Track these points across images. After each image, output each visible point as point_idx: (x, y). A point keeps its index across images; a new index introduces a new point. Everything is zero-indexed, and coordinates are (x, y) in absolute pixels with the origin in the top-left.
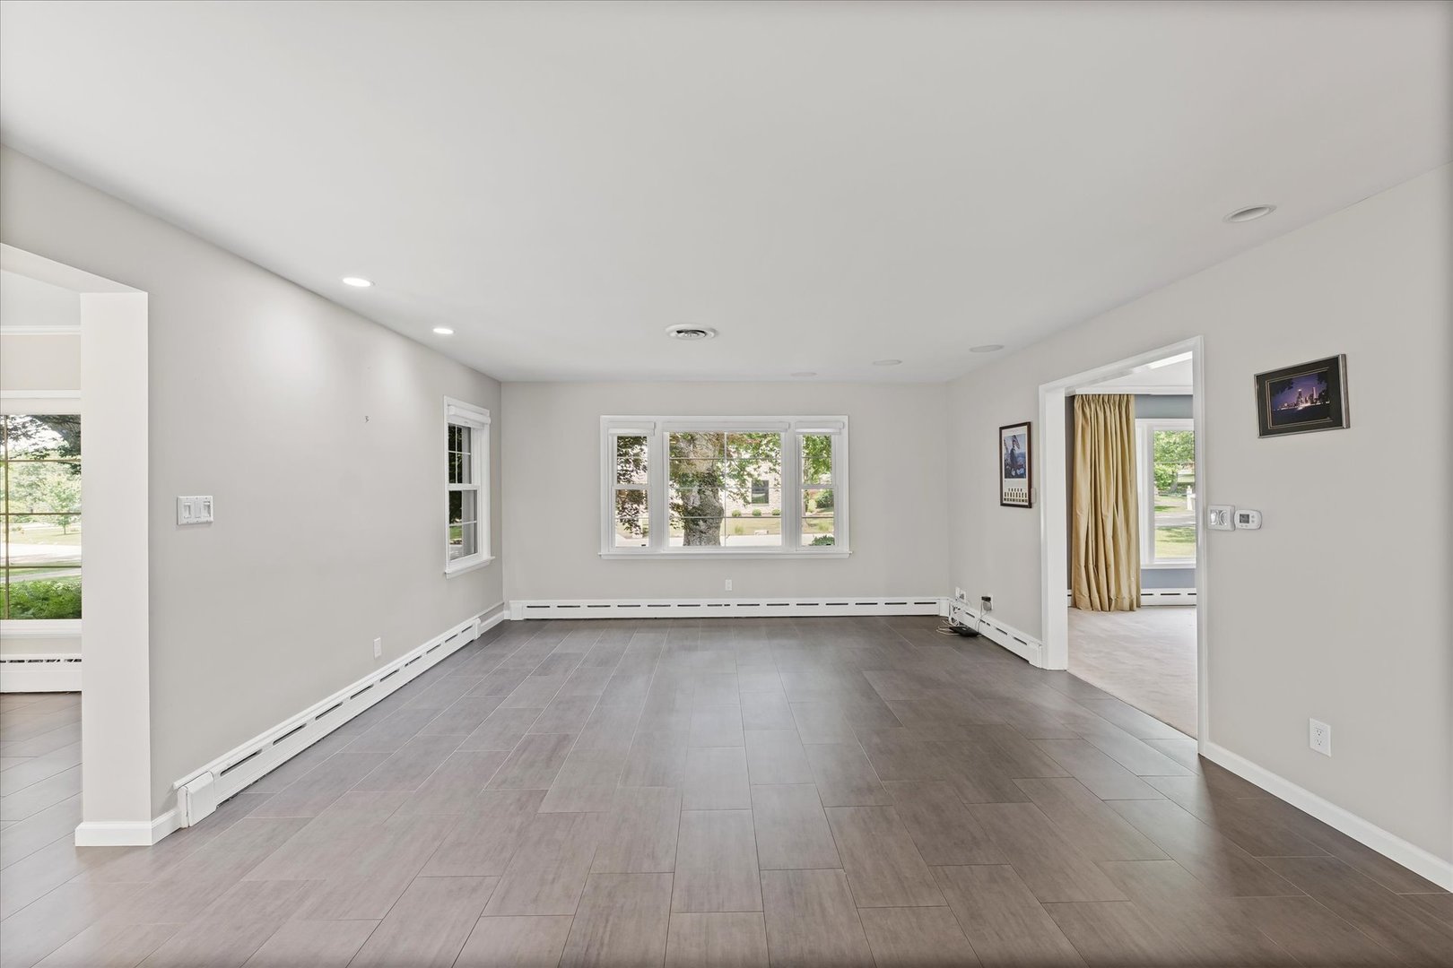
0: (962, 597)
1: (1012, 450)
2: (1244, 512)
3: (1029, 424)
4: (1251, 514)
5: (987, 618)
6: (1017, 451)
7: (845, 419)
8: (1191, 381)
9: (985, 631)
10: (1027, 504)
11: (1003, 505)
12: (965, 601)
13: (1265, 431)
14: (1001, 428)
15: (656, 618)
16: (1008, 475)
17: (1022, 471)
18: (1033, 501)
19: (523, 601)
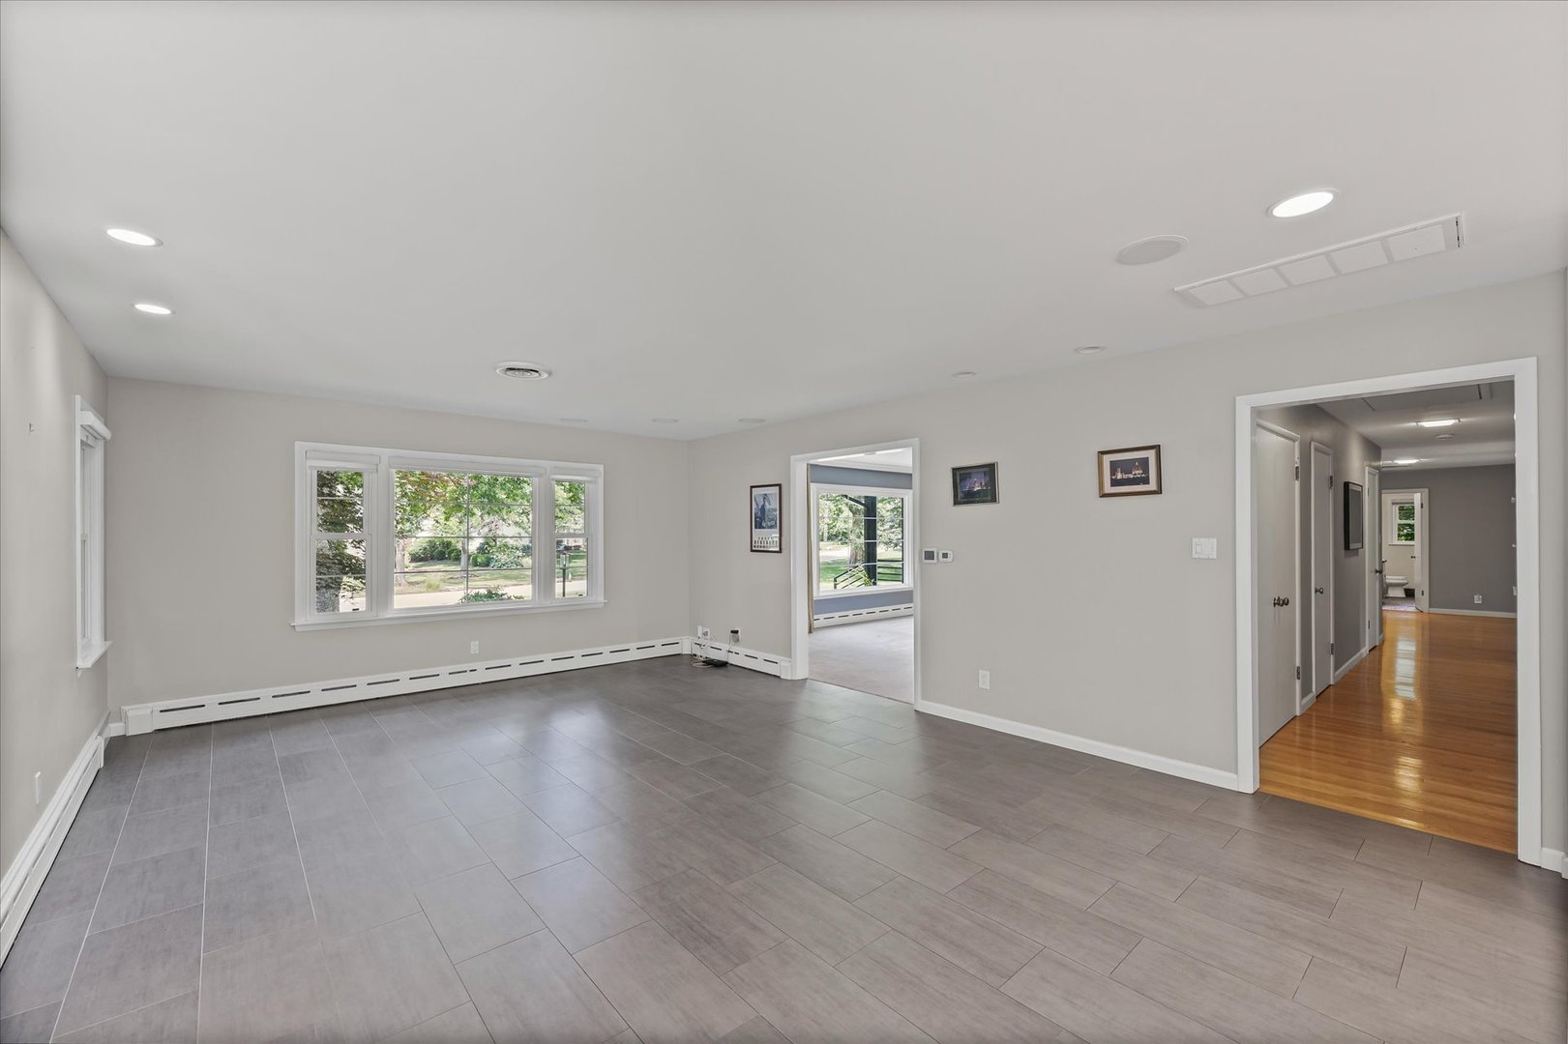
0: (705, 634)
1: (763, 506)
2: (945, 552)
3: (780, 485)
4: (949, 552)
5: (735, 649)
6: (767, 506)
7: (601, 468)
8: (911, 464)
9: (733, 660)
10: (778, 549)
11: (752, 551)
12: (708, 637)
13: (956, 502)
14: (752, 487)
15: (378, 698)
16: (759, 526)
17: (773, 523)
18: (783, 547)
19: (150, 705)
